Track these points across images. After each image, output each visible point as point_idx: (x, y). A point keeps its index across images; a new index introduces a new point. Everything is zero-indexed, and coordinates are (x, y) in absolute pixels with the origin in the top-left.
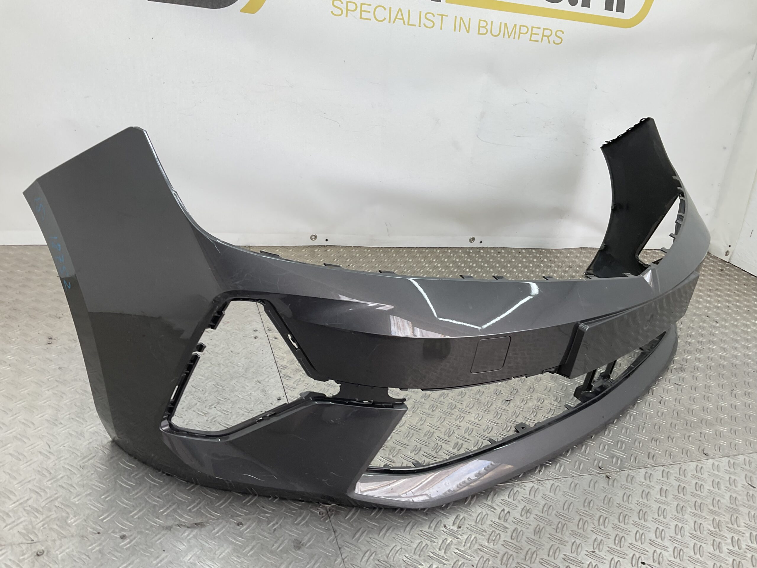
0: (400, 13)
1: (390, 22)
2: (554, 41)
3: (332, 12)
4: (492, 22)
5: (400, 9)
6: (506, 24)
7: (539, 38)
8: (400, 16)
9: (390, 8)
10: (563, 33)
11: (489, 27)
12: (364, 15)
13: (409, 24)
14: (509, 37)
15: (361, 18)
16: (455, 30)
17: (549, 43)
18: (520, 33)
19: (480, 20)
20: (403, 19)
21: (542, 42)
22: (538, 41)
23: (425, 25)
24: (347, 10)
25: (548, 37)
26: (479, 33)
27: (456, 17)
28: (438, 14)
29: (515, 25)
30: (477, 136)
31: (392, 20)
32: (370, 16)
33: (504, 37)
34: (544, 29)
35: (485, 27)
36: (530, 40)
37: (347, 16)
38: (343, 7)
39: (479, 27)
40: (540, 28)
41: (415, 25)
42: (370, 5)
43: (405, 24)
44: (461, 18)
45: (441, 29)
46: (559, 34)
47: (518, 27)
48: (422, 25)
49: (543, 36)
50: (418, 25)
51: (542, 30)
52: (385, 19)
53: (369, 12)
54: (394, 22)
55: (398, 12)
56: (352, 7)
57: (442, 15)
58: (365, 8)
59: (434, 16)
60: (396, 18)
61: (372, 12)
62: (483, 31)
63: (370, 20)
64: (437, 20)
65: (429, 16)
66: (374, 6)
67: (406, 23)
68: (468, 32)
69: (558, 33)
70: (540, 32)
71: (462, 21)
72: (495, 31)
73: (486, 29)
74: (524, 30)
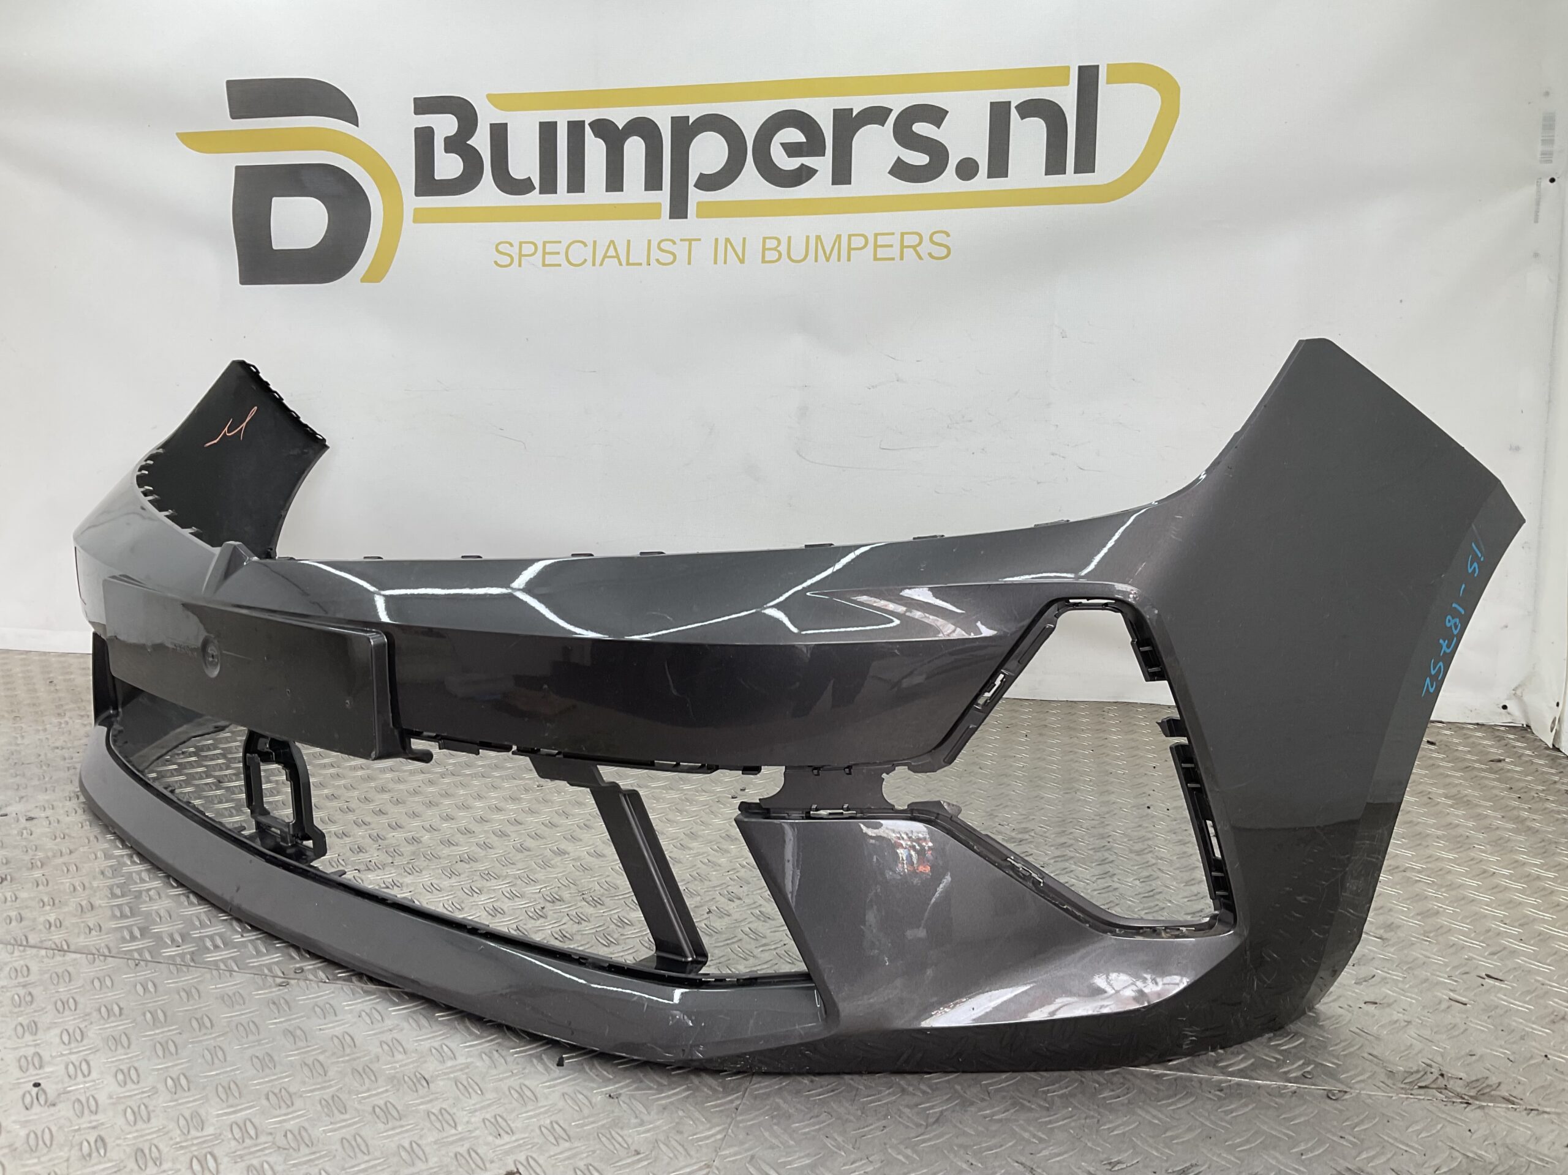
0: (612, 247)
1: (594, 265)
2: (930, 254)
3: (496, 262)
4: (790, 238)
5: (612, 242)
6: (818, 238)
7: (895, 252)
8: (612, 252)
9: (595, 242)
10: (948, 235)
11: (783, 248)
12: (549, 259)
13: (628, 264)
14: (828, 260)
15: (544, 265)
16: (715, 263)
17: (920, 258)
18: (850, 249)
19: (765, 239)
20: (617, 257)
21: (902, 259)
22: (893, 259)
23: (657, 260)
24: (521, 255)
25: (914, 247)
26: (764, 261)
27: (717, 240)
28: (681, 240)
29: (839, 236)
30: (798, 452)
31: (598, 262)
32: (560, 259)
33: (816, 261)
34: (903, 234)
35: (775, 249)
36: (876, 259)
37: (520, 265)
38: (514, 253)
39: (764, 249)
40: (893, 234)
41: (640, 264)
42: (560, 242)
43: (621, 264)
44: (728, 240)
45: (689, 263)
46: (938, 238)
47: (844, 240)
48: (653, 261)
49: (903, 247)
50: (645, 262)
51: (898, 236)
52: (586, 260)
53: (558, 253)
54: (601, 264)
55: (609, 246)
56: (528, 249)
57: (690, 241)
58: (549, 248)
59: (674, 243)
60: (605, 256)
61: (563, 255)
62: (771, 255)
63: (560, 265)
64: (681, 250)
65: (666, 245)
66: (565, 244)
67: (624, 262)
68: (742, 261)
69: (936, 238)
70: (895, 240)
71: (728, 245)
72: (798, 252)
73: (779, 252)
74: (858, 242)
